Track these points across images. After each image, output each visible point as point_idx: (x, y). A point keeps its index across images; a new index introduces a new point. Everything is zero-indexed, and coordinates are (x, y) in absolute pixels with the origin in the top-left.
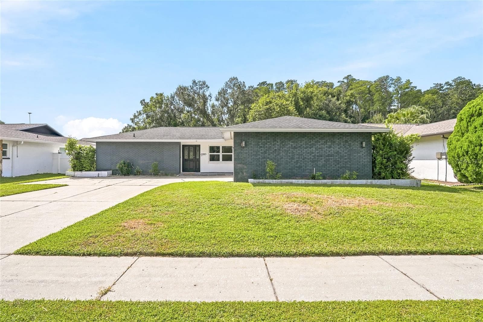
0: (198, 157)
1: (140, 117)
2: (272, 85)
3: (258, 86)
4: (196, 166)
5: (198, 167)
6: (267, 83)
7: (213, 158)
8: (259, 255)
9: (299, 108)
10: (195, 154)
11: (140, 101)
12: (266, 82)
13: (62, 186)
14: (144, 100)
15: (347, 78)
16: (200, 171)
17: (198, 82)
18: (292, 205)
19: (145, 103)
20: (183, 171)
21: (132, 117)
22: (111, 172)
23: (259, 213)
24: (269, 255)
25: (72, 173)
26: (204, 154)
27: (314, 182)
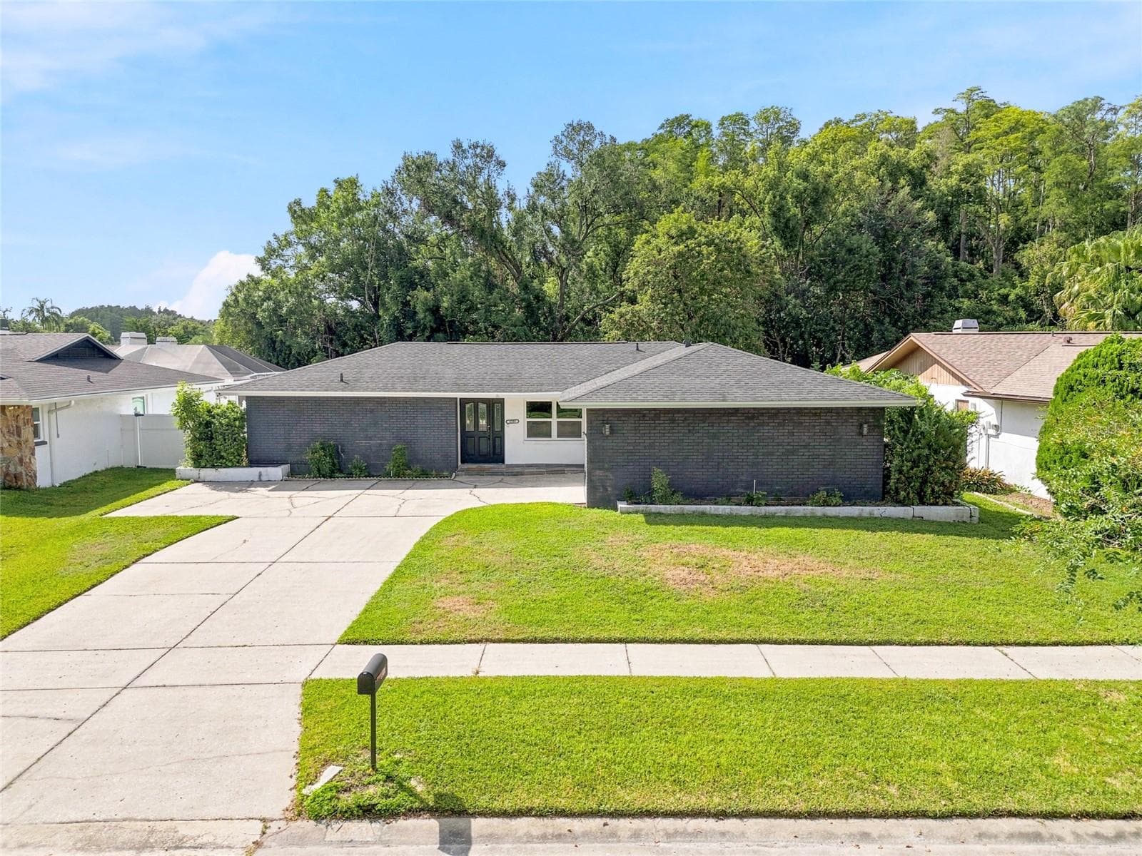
0: (497, 428)
1: (288, 252)
2: (708, 127)
3: (662, 131)
4: (494, 447)
5: (498, 451)
6: (690, 118)
7: (536, 431)
8: (621, 641)
9: (787, 226)
10: (491, 420)
11: (287, 205)
12: (688, 117)
13: (230, 520)
14: (298, 203)
15: (969, 95)
16: (503, 462)
17: (470, 148)
18: (679, 572)
19: (303, 210)
20: (463, 462)
21: (262, 254)
22: (287, 467)
23: (626, 586)
24: (632, 641)
25: (194, 472)
26: (513, 421)
27: (750, 510)
